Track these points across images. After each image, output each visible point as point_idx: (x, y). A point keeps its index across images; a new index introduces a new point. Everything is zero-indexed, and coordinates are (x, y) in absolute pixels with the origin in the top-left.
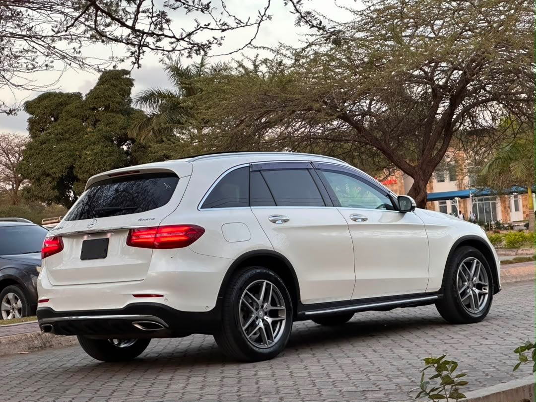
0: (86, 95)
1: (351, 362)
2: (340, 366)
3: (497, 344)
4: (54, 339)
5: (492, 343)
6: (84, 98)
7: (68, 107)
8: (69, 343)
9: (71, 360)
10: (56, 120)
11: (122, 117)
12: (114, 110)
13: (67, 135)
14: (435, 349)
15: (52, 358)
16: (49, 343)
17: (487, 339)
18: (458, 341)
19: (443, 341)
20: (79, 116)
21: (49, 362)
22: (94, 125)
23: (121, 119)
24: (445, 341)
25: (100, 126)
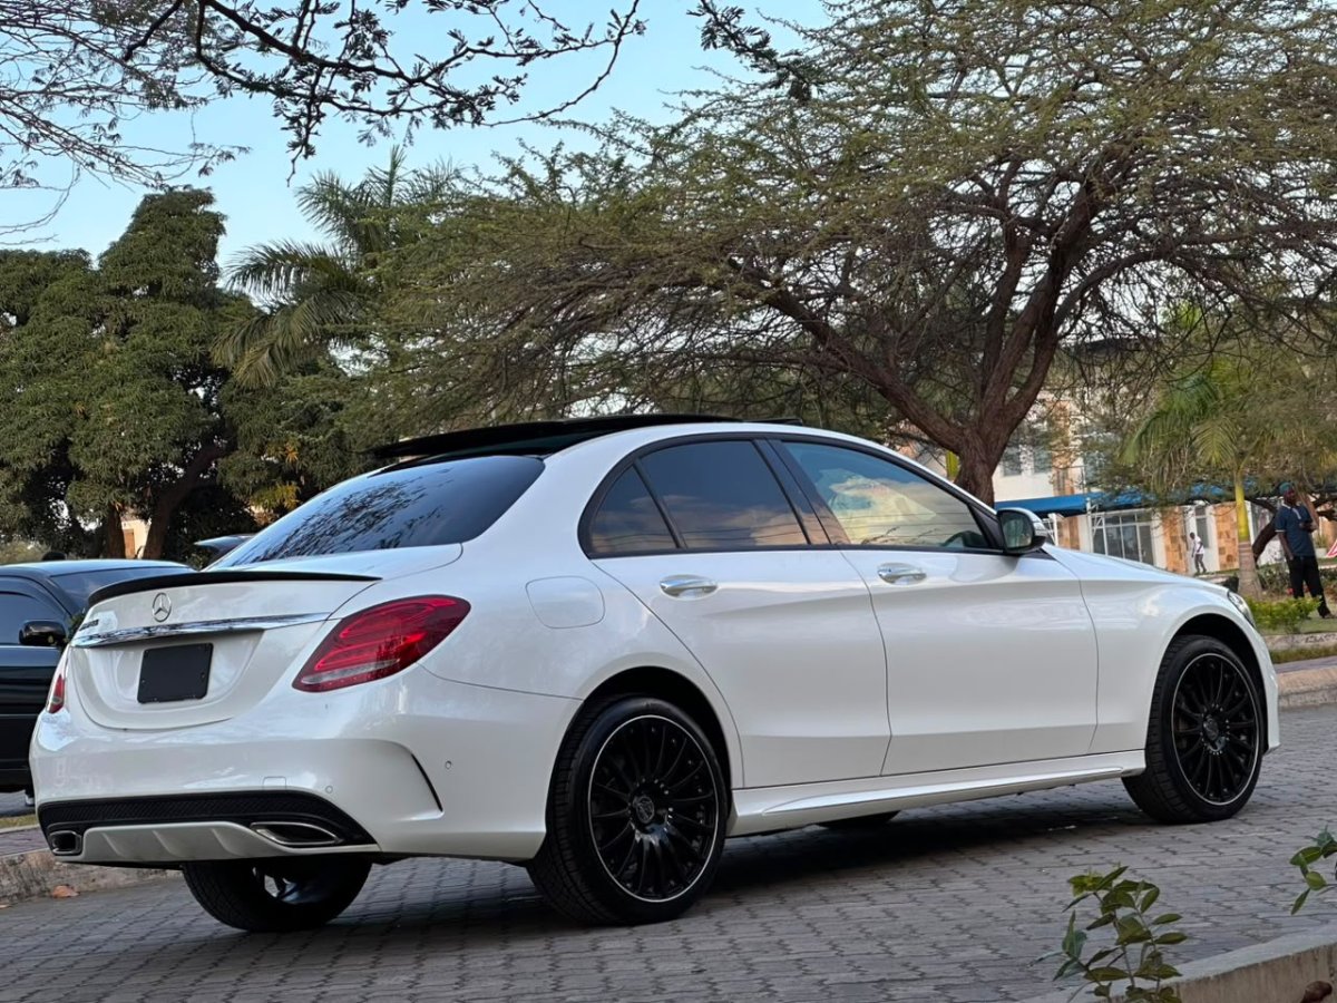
0: (100, 257)
1: (836, 914)
2: (809, 925)
3: (1203, 863)
4: (51, 874)
5: (1191, 863)
6: (95, 266)
7: (54, 287)
8: (91, 884)
9: (101, 924)
10: (22, 321)
11: (196, 313)
12: (174, 294)
13: (52, 363)
14: (1046, 880)
15: (49, 922)
16: (38, 883)
17: (1174, 853)
18: (1102, 858)
19: (1064, 860)
20: (82, 311)
21: (44, 932)
22: (123, 333)
23: (192, 318)
24: (1070, 859)
25: (138, 336)
